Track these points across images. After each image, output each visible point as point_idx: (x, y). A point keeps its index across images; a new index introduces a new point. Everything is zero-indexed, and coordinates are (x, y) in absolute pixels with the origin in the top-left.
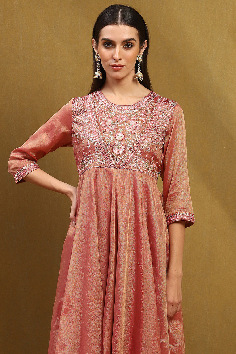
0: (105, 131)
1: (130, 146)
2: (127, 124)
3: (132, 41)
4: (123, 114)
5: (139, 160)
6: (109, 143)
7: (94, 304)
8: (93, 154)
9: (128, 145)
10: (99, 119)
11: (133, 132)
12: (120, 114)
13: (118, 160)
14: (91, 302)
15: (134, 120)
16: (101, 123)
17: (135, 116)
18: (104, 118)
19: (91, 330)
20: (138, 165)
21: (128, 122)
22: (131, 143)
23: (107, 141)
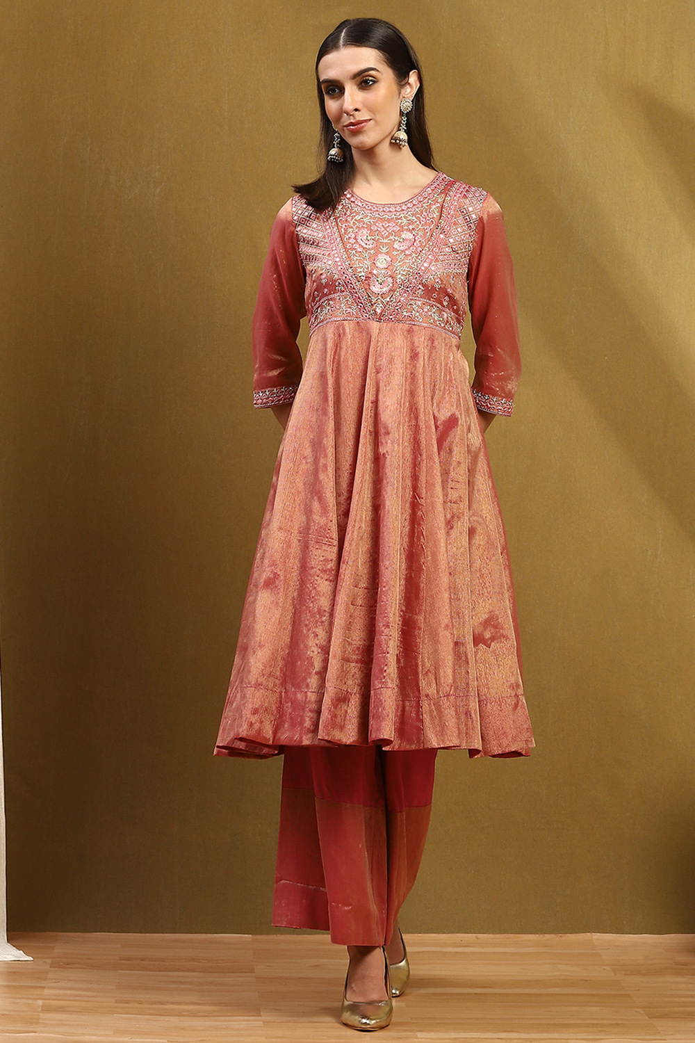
0: (354, 252)
1: (402, 278)
2: (396, 238)
3: (372, 73)
4: (389, 221)
5: (419, 303)
6: (363, 274)
7: (319, 572)
8: (332, 296)
9: (400, 276)
10: (343, 229)
11: (407, 252)
12: (383, 220)
13: (381, 305)
14: (313, 568)
15: (408, 230)
16: (347, 237)
17: (411, 222)
18: (352, 227)
19: (308, 620)
20: (418, 314)
21: (398, 234)
22: (404, 273)
23: (359, 270)
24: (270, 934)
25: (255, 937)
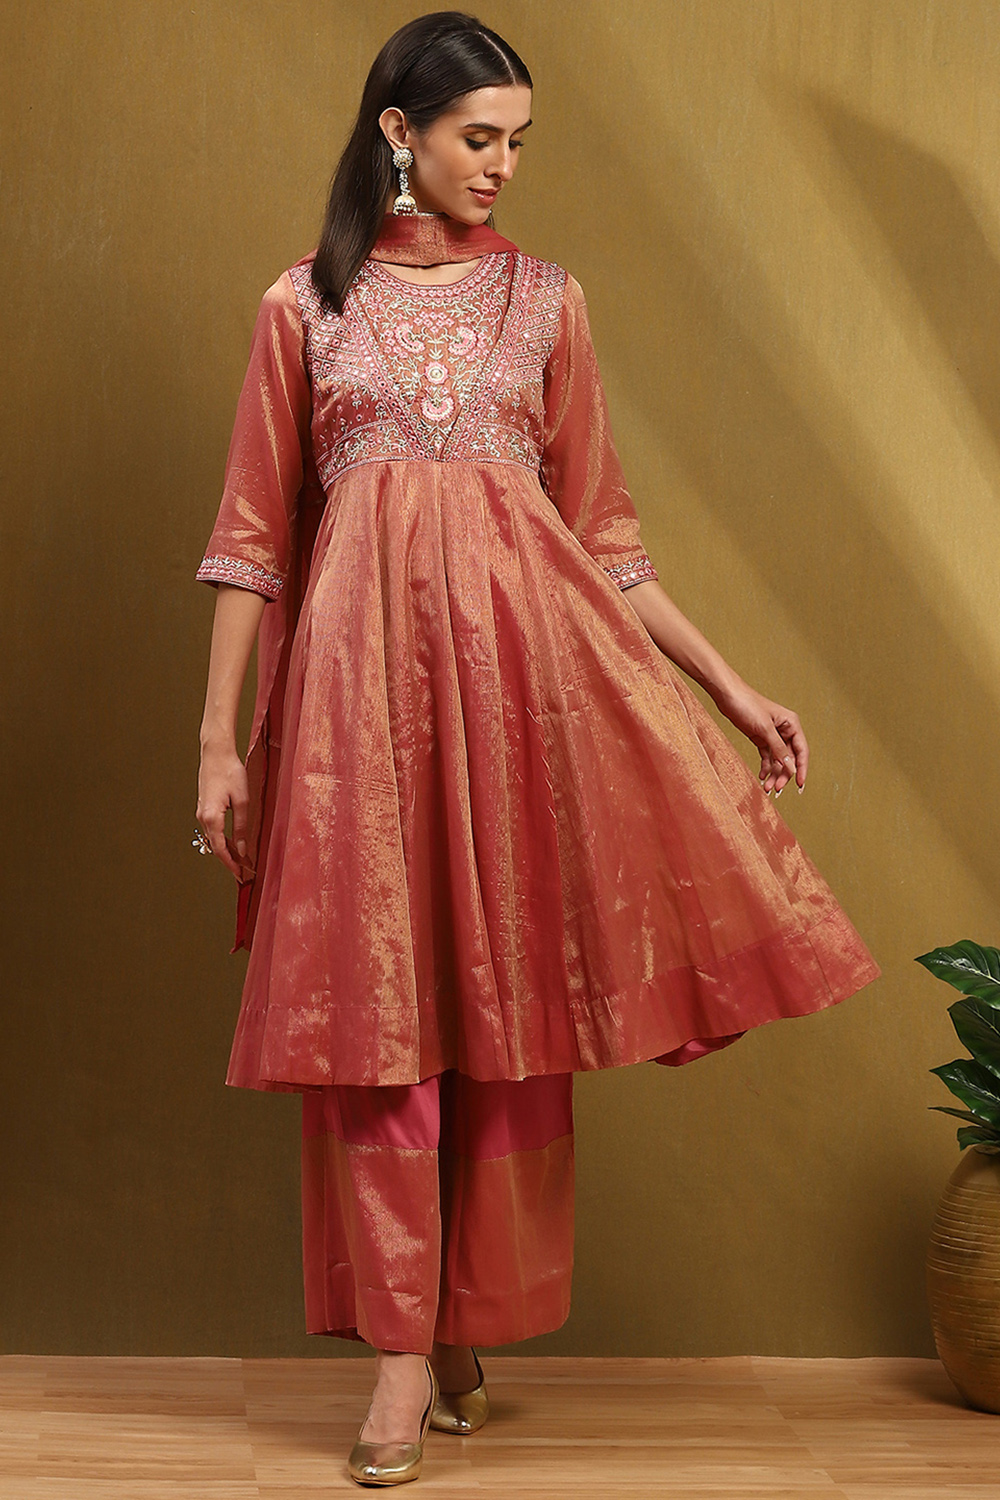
0: (396, 358)
1: (466, 396)
2: (451, 338)
4: (437, 311)
5: (494, 431)
6: (413, 393)
7: (376, 834)
8: (369, 425)
9: (462, 395)
10: (374, 324)
11: (468, 357)
12: (428, 310)
13: (440, 438)
14: (367, 827)
15: (466, 325)
16: (383, 335)
17: (470, 314)
18: (387, 321)
20: (493, 446)
21: (452, 330)
22: (469, 390)
23: (406, 387)
24: (270, 1357)
25: (246, 1361)
